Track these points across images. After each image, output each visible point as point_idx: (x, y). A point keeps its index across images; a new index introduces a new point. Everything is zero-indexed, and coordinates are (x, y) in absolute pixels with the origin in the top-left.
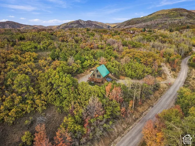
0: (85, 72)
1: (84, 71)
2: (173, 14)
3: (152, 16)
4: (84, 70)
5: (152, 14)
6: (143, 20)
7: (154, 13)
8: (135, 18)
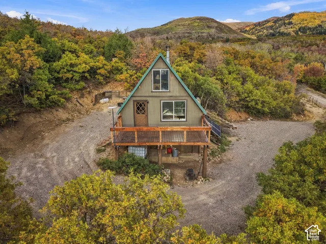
0: (69, 105)
1: (68, 99)
2: (197, 24)
3: (168, 27)
4: (66, 91)
5: (167, 24)
6: (156, 32)
7: (170, 22)
8: (142, 29)
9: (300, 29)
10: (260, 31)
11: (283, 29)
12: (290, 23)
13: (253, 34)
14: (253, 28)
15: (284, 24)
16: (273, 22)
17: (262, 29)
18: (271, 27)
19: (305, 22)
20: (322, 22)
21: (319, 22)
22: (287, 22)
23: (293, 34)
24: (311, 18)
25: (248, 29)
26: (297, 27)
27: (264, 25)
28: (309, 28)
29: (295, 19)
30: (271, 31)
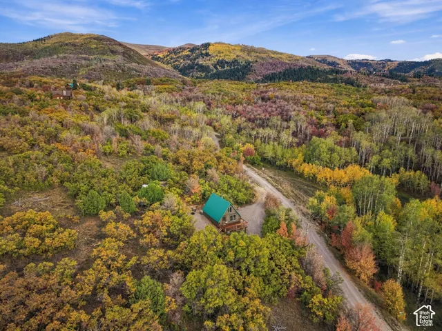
2: (95, 46)
9: (218, 62)
10: (176, 61)
11: (201, 61)
12: (207, 55)
13: (168, 63)
14: (168, 56)
15: (202, 54)
16: (189, 51)
17: (178, 57)
18: (188, 56)
19: (222, 55)
20: (237, 56)
21: (235, 56)
22: (204, 52)
23: (211, 67)
24: (226, 50)
25: (161, 55)
26: (215, 60)
27: (179, 53)
28: (227, 63)
29: (211, 50)
30: (189, 62)
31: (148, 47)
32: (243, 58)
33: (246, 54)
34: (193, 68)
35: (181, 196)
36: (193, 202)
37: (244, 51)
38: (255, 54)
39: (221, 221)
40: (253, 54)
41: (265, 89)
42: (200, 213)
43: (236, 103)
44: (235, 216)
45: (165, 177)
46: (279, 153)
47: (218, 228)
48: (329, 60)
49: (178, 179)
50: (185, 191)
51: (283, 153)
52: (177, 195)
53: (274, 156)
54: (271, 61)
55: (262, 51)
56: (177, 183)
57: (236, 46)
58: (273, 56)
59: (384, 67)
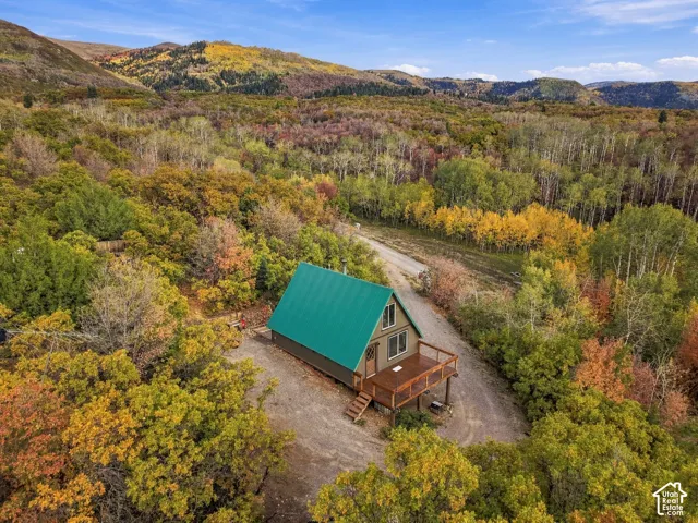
9: (222, 74)
10: (148, 71)
11: (192, 72)
12: (203, 61)
13: (132, 75)
14: (131, 62)
15: (193, 60)
16: (170, 55)
17: (150, 65)
18: (169, 64)
19: (228, 62)
20: (255, 65)
21: (250, 66)
22: (196, 57)
23: (212, 82)
24: (235, 55)
25: (117, 61)
26: (217, 71)
27: (152, 57)
28: (238, 75)
29: (208, 54)
30: (169, 73)
31: (90, 46)
32: (264, 68)
33: (269, 61)
34: (177, 82)
35: (182, 283)
36: (227, 302)
37: (266, 58)
38: (284, 64)
39: (360, 365)
40: (281, 63)
41: (313, 106)
42: (260, 338)
43: (268, 122)
44: (402, 338)
45: (113, 226)
46: (384, 191)
47: (354, 392)
48: (397, 77)
49: (165, 230)
50: (193, 267)
51: (392, 193)
52: (166, 280)
53: (374, 198)
54: (311, 74)
55: (295, 58)
56: (163, 240)
57: (252, 49)
58: (313, 67)
59: (474, 89)
